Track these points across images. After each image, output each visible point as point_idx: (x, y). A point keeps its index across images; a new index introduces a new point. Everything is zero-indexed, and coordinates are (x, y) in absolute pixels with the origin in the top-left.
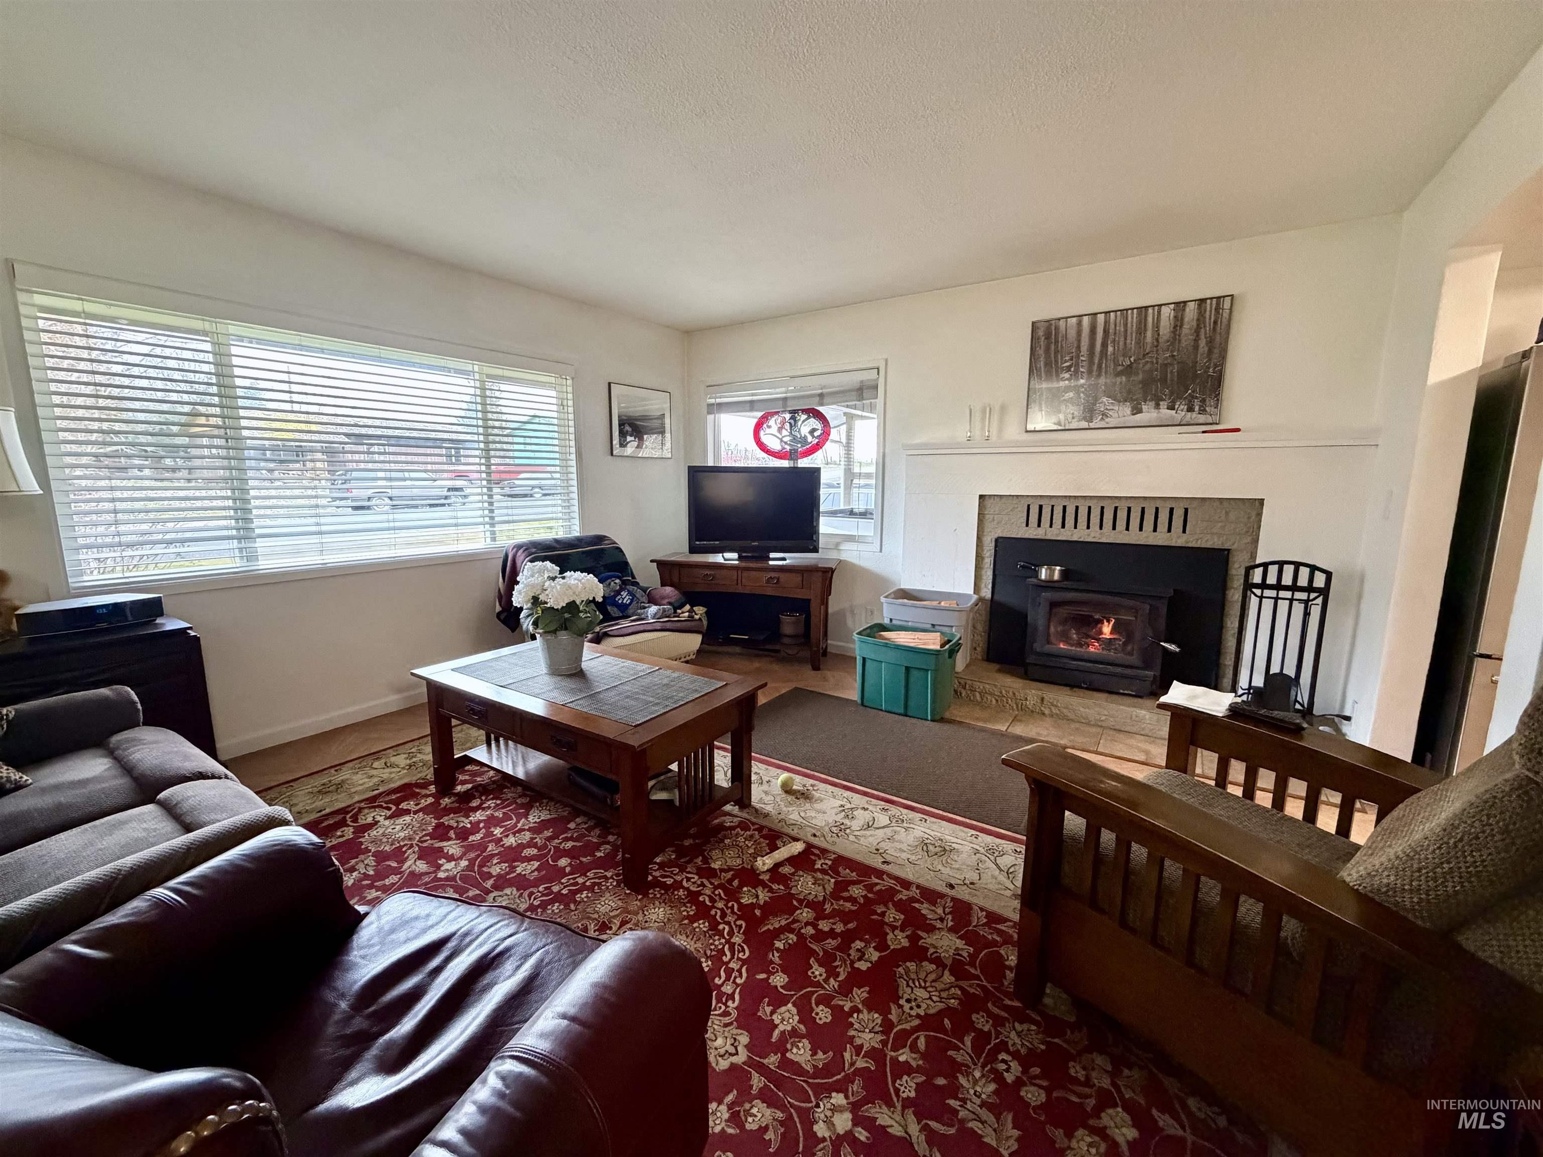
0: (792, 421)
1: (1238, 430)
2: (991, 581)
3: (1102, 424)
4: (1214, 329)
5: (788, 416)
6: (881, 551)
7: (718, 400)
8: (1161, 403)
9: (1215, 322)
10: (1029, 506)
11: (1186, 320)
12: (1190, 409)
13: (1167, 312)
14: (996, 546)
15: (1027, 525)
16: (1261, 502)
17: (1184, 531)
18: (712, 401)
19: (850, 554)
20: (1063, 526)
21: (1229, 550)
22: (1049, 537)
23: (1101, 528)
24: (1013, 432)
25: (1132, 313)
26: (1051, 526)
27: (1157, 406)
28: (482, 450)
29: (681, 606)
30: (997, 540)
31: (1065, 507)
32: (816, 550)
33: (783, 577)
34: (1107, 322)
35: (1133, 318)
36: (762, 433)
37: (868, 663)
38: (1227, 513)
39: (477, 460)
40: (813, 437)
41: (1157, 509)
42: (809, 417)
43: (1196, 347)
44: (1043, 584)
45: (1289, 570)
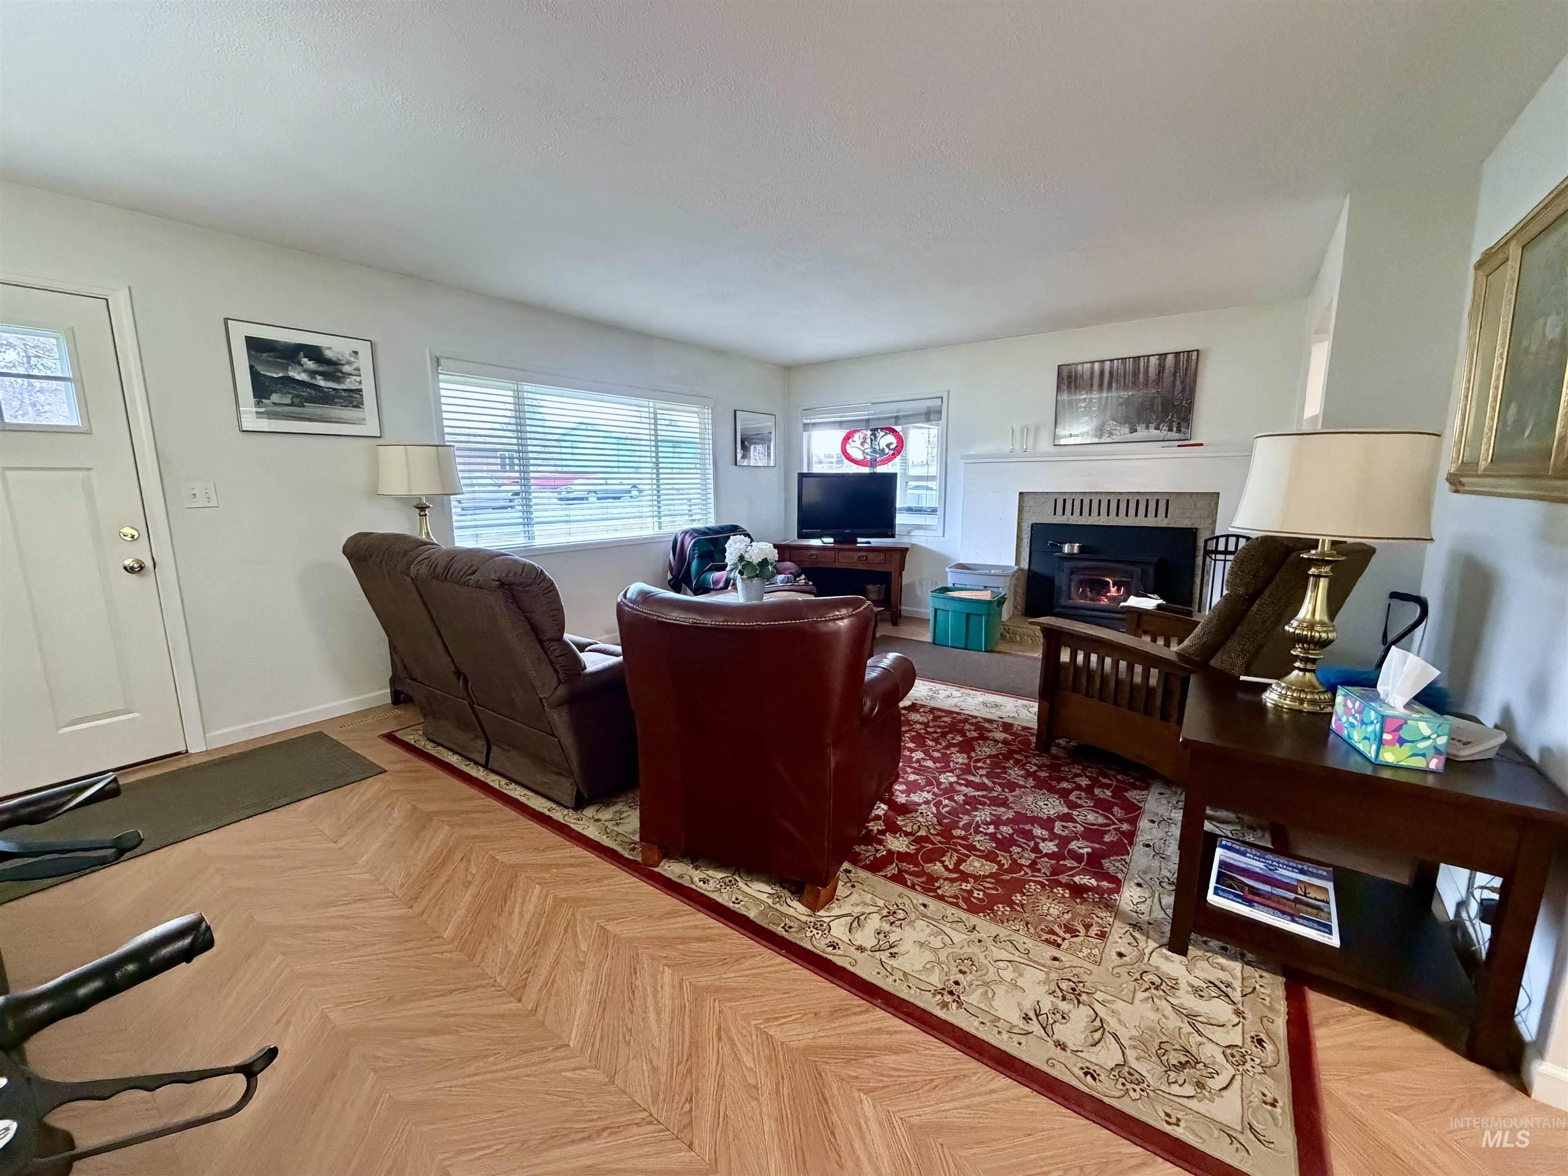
0: (873, 437)
1: (1201, 445)
2: (1028, 556)
3: (1109, 440)
4: (1186, 373)
5: (869, 433)
6: (944, 536)
7: (813, 421)
8: (1150, 425)
9: (1187, 369)
10: (1056, 500)
11: (1167, 366)
12: (1170, 430)
13: (1154, 361)
14: (1032, 530)
15: (1055, 514)
16: (1218, 494)
17: (1166, 517)
18: (808, 421)
19: (918, 539)
20: (1081, 514)
21: (1196, 529)
22: (1071, 522)
23: (1108, 515)
24: (1045, 445)
25: (1129, 361)
26: (1072, 514)
27: (1147, 428)
28: (654, 463)
29: (799, 576)
30: (1032, 525)
31: (1082, 501)
32: (893, 536)
33: (871, 555)
34: (1111, 367)
35: (1130, 364)
36: (848, 447)
37: (939, 613)
38: (1195, 504)
39: (649, 470)
40: (890, 449)
41: (1147, 501)
42: (886, 434)
43: (1174, 385)
44: (1066, 556)
45: (1232, 540)
